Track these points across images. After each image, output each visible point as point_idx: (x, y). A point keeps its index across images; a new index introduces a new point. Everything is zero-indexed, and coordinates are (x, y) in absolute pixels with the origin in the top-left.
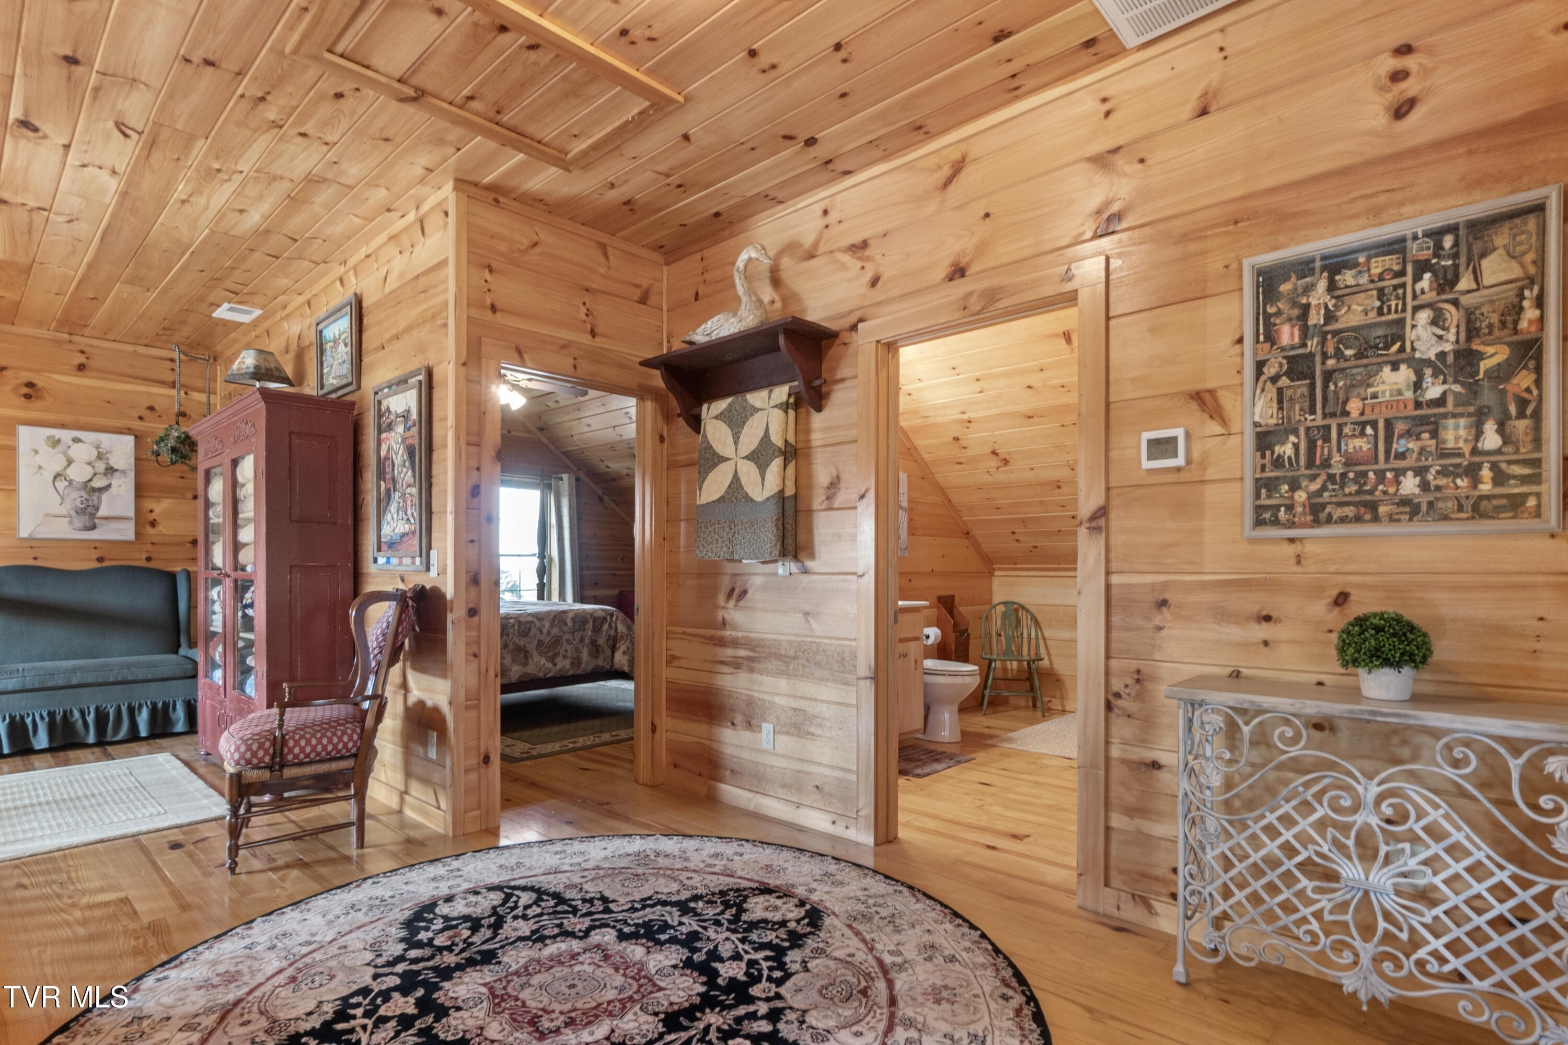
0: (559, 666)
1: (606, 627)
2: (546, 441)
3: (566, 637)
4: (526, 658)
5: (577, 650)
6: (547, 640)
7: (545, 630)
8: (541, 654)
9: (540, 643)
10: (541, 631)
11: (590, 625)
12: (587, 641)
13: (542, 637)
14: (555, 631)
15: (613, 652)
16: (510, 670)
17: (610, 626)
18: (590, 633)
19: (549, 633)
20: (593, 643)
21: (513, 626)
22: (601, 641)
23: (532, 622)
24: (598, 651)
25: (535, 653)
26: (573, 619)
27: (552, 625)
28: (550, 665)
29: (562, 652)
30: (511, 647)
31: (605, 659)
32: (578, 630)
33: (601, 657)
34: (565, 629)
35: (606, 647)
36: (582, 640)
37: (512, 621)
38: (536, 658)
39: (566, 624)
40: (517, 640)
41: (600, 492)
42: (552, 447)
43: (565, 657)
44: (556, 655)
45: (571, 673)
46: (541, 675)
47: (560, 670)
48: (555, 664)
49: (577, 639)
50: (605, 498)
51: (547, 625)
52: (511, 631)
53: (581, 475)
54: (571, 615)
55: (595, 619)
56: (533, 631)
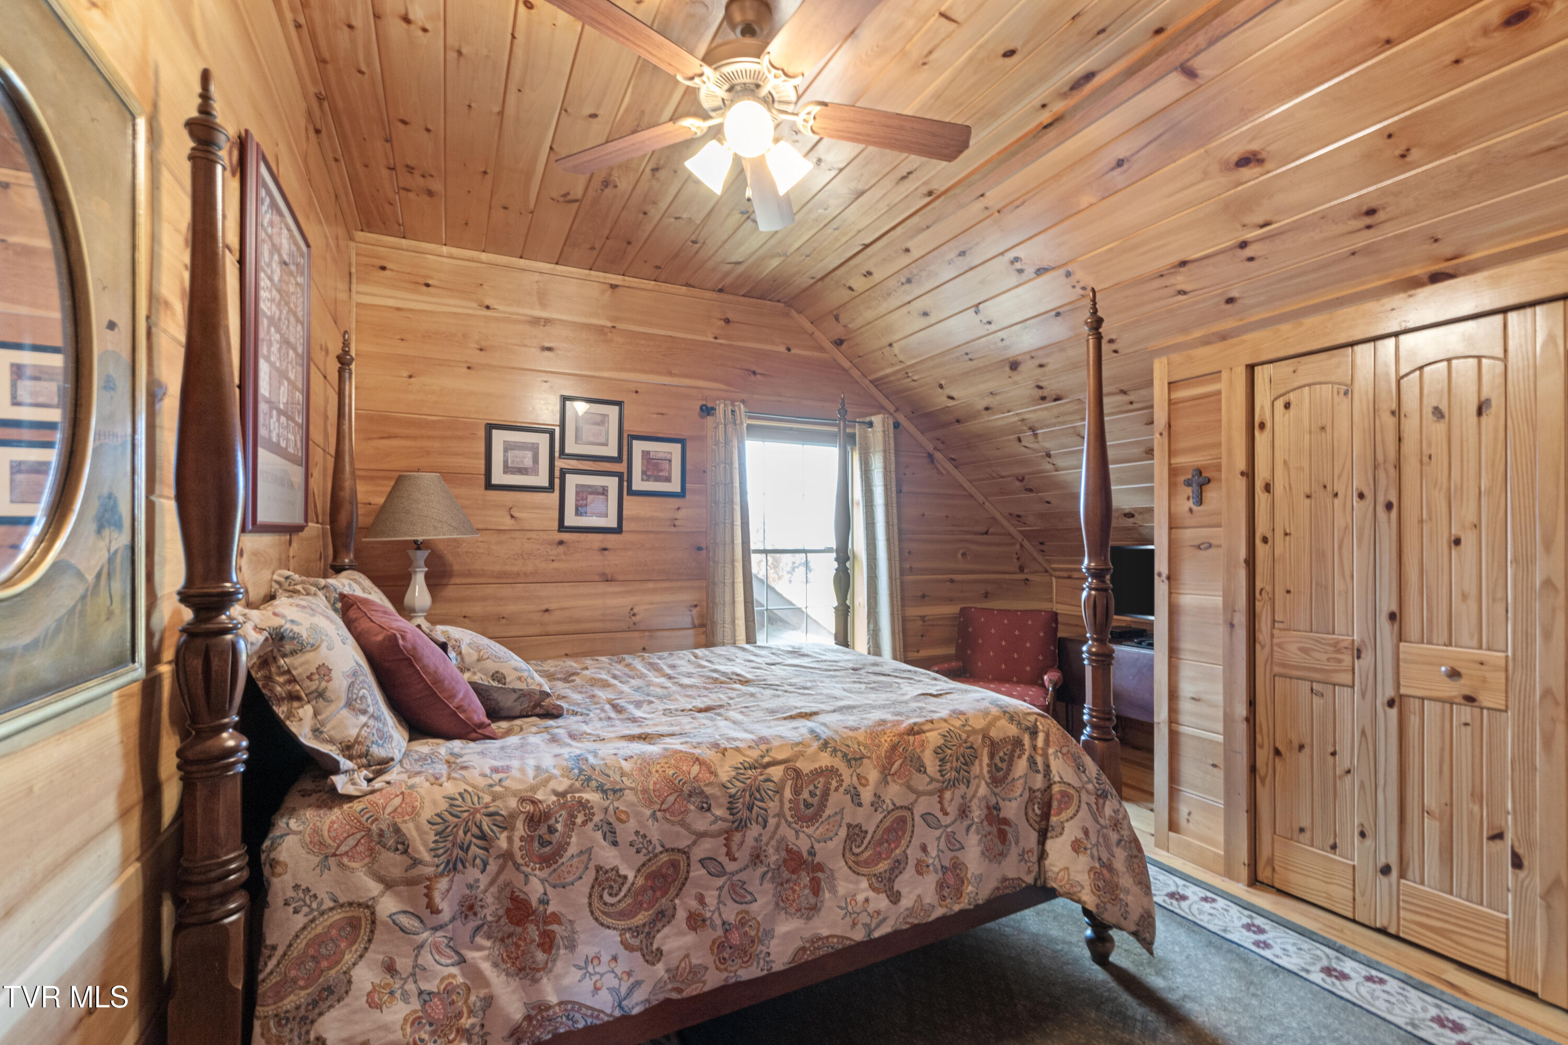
0: (906, 902)
1: (1021, 765)
2: (846, 364)
3: (923, 806)
4: (816, 889)
5: (954, 844)
6: (871, 822)
7: (867, 795)
8: (856, 867)
9: (855, 833)
10: (855, 797)
11: (982, 767)
12: (977, 813)
13: (860, 816)
14: (894, 792)
15: (1043, 836)
16: (769, 934)
17: (1032, 762)
18: (983, 790)
19: (877, 803)
20: (994, 815)
21: (779, 791)
22: (1012, 809)
23: (831, 772)
24: (1002, 836)
25: (839, 866)
26: (938, 751)
27: (886, 774)
28: (881, 902)
29: (914, 853)
30: (773, 857)
31: (1022, 856)
32: (953, 784)
33: (1014, 851)
34: (921, 782)
35: (1023, 825)
36: (964, 812)
37: (776, 772)
38: (843, 888)
39: (921, 769)
40: (786, 832)
41: (930, 447)
42: (855, 373)
43: (921, 868)
44: (898, 866)
45: (939, 912)
46: (859, 935)
47: (911, 911)
48: (895, 898)
49: (952, 809)
50: (938, 455)
51: (873, 776)
52: (773, 806)
53: (901, 419)
54: (933, 738)
55: (994, 746)
56: (837, 799)
